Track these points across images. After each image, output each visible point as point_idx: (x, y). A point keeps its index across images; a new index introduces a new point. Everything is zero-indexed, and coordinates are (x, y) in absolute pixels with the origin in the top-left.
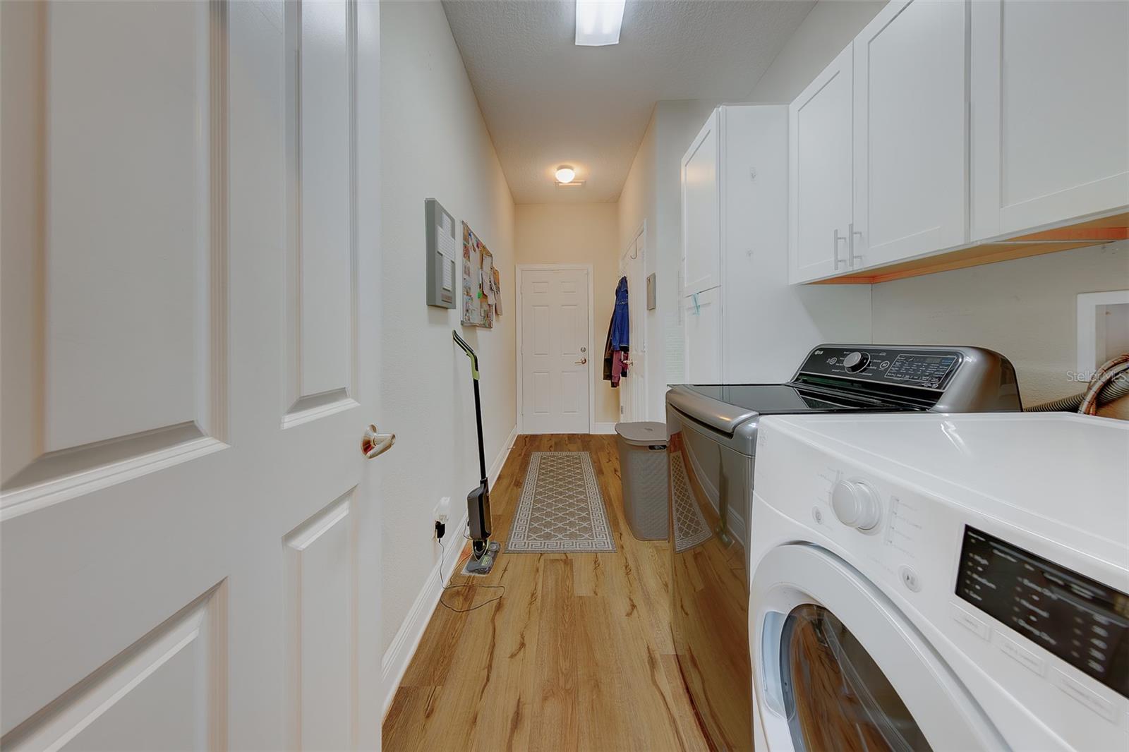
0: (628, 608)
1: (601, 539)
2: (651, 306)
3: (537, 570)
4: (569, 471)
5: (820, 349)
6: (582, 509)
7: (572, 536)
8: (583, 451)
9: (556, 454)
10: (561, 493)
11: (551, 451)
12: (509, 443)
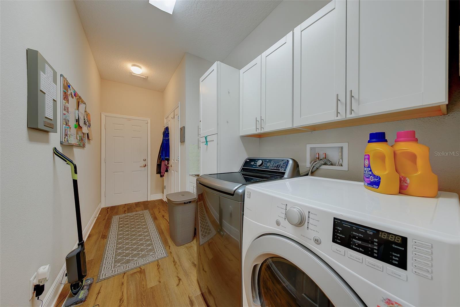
0: (177, 282)
1: (160, 251)
2: (183, 140)
3: (123, 284)
4: (137, 222)
5: (248, 159)
6: (147, 240)
7: (143, 256)
8: (145, 210)
9: (129, 214)
10: (134, 235)
11: (125, 213)
12: (96, 214)
